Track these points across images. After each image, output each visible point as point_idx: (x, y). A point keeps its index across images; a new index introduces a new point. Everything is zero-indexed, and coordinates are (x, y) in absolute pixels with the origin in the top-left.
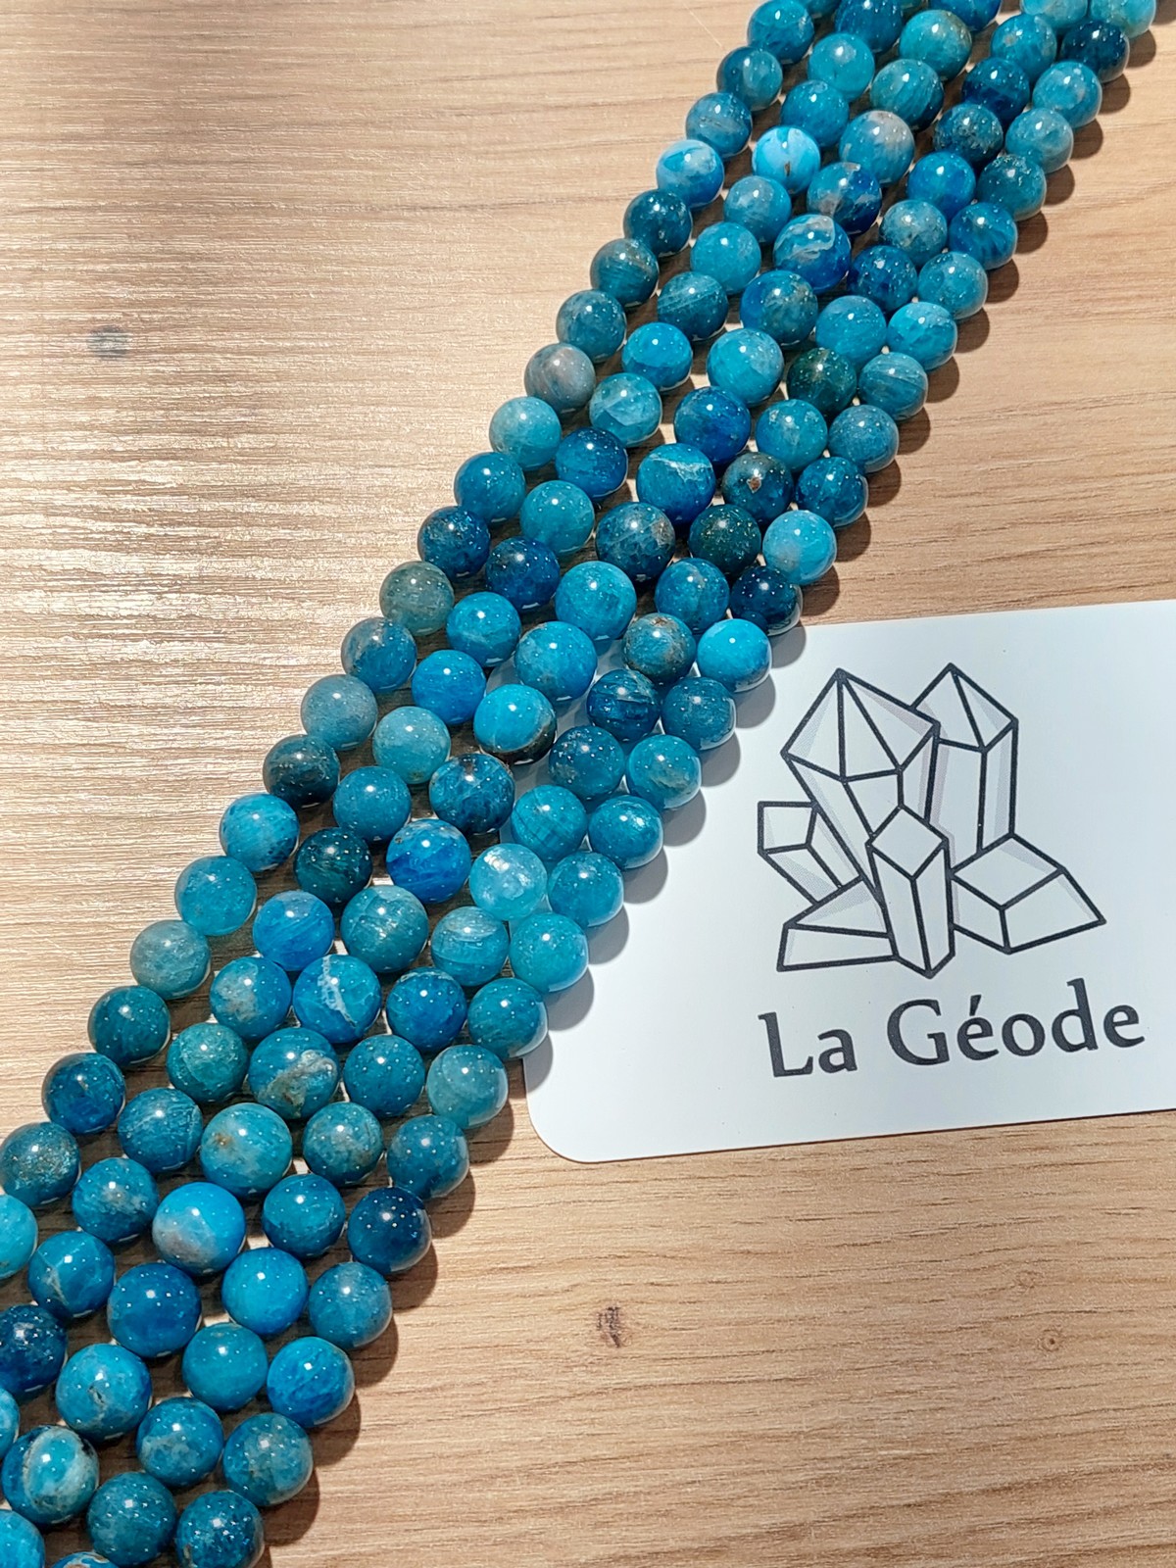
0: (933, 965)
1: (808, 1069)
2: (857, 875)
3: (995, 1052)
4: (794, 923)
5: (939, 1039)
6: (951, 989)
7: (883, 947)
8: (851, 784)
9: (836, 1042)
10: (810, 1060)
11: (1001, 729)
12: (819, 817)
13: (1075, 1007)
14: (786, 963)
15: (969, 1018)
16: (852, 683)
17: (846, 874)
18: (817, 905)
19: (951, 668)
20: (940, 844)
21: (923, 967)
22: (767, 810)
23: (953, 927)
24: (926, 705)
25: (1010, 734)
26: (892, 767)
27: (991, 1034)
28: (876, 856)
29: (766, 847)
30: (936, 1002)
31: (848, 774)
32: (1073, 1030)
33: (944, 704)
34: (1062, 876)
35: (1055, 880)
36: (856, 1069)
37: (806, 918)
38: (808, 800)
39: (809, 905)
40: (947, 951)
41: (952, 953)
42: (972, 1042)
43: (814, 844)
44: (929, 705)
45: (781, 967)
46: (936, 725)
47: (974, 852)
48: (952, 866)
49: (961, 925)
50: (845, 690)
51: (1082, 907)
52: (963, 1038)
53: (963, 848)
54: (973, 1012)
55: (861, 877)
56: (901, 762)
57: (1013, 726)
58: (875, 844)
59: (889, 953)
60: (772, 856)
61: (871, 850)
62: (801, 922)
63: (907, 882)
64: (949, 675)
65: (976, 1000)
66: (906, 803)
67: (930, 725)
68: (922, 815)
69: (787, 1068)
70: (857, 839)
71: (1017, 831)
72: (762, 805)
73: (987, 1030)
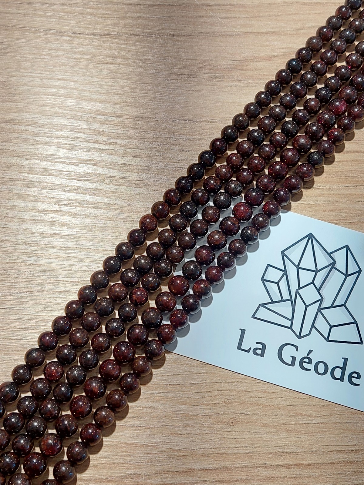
3: (310, 370)
5: (294, 359)
7: (288, 324)
9: (260, 346)
16: (313, 239)
17: (286, 296)
19: (347, 247)
24: (334, 255)
26: (315, 270)
36: (263, 357)
37: (268, 305)
41: (309, 334)
44: (335, 255)
45: (253, 317)
46: (335, 262)
50: (310, 240)
52: (302, 361)
55: (291, 299)
56: (318, 269)
65: (311, 351)
68: (318, 288)
73: (310, 362)
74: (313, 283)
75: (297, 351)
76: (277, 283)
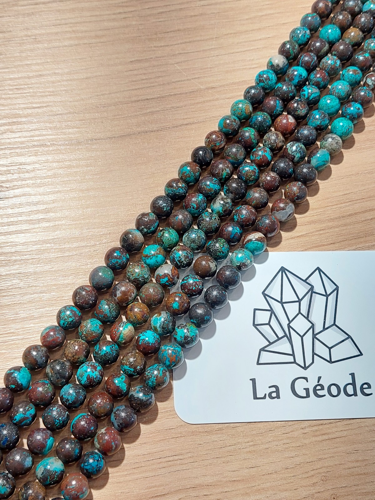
74: (300, 312)
75: (307, 382)
76: (269, 324)
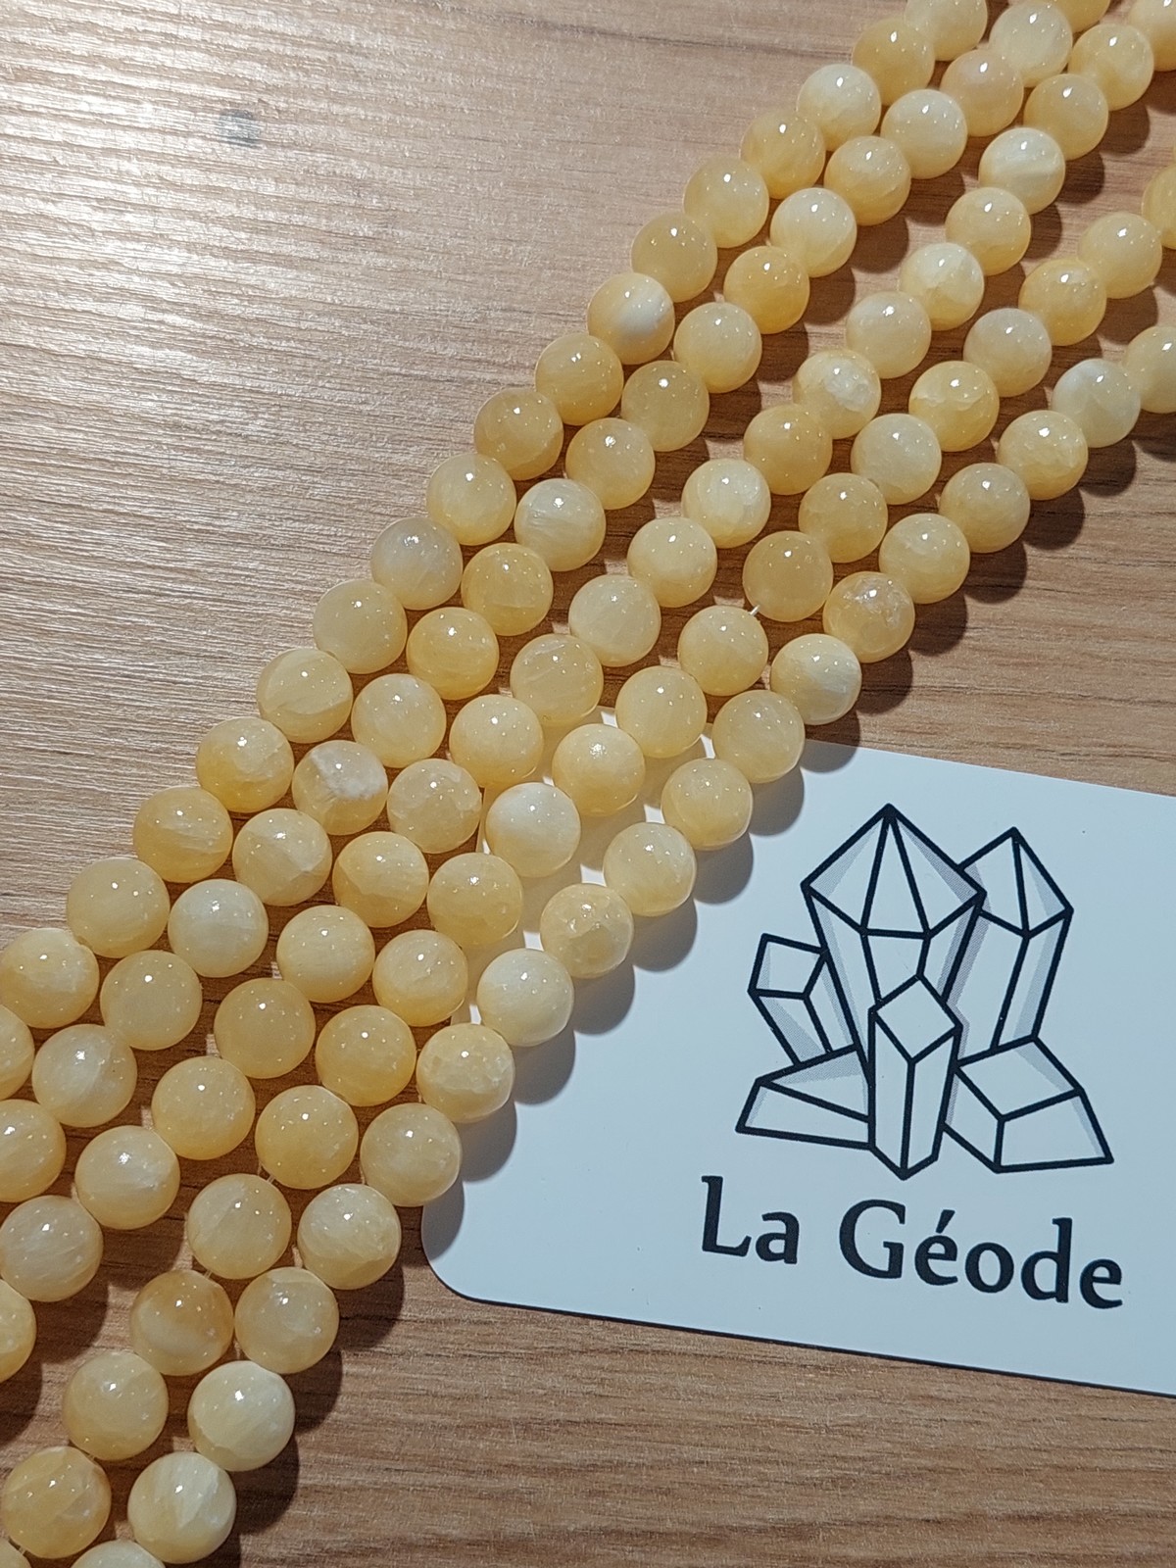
0: (911, 1164)
1: (741, 1251)
2: (851, 1042)
4: (766, 1081)
6: (924, 1197)
8: (871, 939)
10: (747, 1240)
11: (1052, 915)
12: (825, 967)
13: (1055, 1249)
14: (748, 1124)
15: (934, 1234)
18: (798, 1066)
20: (952, 1030)
21: (898, 1163)
22: (771, 945)
23: (943, 1127)
25: (1060, 925)
27: (954, 1258)
28: (878, 1027)
29: (759, 986)
30: (903, 1208)
31: (871, 925)
32: (1046, 1275)
33: (996, 873)
34: (1077, 1099)
35: (1069, 1102)
38: (818, 945)
39: (789, 1063)
40: (928, 1153)
42: (932, 1263)
43: (812, 997)
47: (987, 1047)
48: (959, 1058)
49: (952, 1126)
51: (1092, 1139)
53: (976, 1040)
54: (940, 1228)
57: (1066, 915)
58: (882, 1012)
59: (865, 1139)
60: (763, 999)
61: (874, 1017)
62: (776, 1081)
63: (905, 1064)
64: (1009, 841)
66: (926, 974)
67: (974, 892)
69: (720, 1242)
70: (861, 1001)
71: (1041, 1036)
72: (766, 939)
